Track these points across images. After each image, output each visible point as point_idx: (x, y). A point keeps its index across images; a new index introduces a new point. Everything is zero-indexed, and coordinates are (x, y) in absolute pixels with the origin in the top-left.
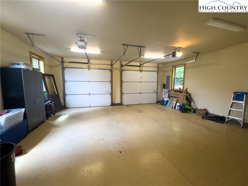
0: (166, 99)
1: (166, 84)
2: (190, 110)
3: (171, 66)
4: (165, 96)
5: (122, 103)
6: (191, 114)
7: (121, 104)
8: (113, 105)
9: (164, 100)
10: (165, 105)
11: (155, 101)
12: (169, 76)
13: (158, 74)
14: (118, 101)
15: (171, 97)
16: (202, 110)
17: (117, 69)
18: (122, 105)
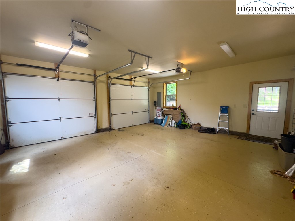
0: (160, 118)
1: (157, 101)
2: (186, 126)
3: (162, 82)
4: (159, 114)
5: (111, 127)
6: (188, 129)
7: (110, 129)
8: (99, 131)
9: (159, 118)
10: (160, 124)
11: (147, 121)
12: (161, 93)
13: (149, 90)
14: (105, 125)
15: (166, 114)
16: (196, 124)
17: (102, 82)
18: (112, 130)
